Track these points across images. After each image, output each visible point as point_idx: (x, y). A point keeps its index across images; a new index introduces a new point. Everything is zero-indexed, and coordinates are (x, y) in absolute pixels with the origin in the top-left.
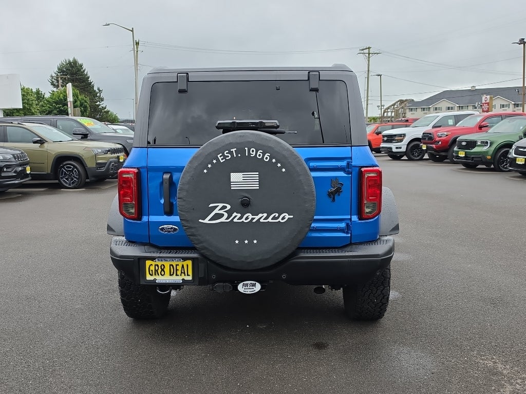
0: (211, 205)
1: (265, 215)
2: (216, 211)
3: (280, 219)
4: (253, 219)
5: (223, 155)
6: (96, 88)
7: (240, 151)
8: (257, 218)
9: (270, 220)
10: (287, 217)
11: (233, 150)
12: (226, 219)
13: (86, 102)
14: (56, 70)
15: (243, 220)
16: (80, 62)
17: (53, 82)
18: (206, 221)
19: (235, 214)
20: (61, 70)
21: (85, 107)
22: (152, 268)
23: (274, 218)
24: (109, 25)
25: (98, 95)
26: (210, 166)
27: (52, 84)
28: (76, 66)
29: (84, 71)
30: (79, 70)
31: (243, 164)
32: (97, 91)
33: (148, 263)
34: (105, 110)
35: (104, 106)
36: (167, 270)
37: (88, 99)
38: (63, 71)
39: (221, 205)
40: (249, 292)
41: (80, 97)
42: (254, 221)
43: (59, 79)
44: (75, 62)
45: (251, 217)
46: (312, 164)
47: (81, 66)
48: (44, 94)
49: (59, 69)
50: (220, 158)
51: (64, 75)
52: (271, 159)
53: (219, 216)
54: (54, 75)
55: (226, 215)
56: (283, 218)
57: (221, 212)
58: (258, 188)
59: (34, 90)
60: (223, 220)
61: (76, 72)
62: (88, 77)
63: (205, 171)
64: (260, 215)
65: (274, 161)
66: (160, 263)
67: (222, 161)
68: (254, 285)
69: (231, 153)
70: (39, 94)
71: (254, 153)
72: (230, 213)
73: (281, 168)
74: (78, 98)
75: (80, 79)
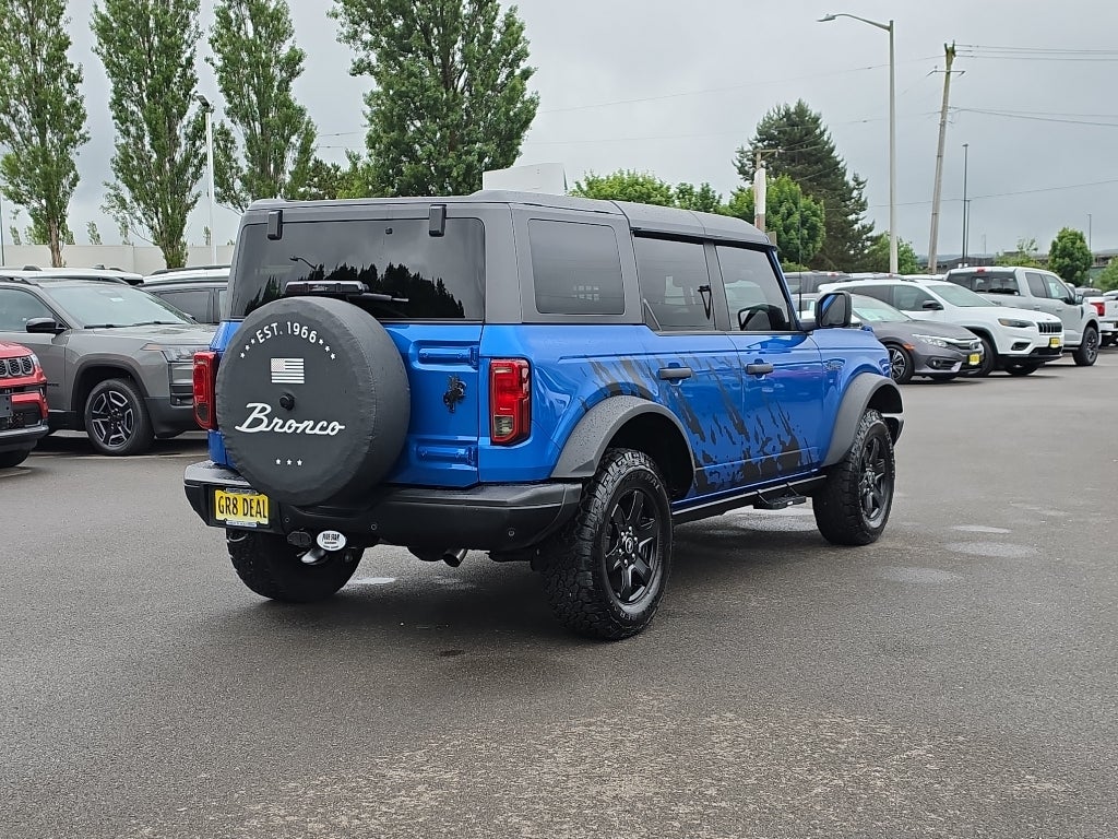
0: (249, 405)
1: (311, 423)
2: (255, 415)
3: (329, 431)
4: (297, 428)
5: (263, 332)
6: (849, 178)
7: (282, 327)
8: (302, 426)
9: (317, 431)
10: (338, 427)
11: (274, 325)
12: (267, 426)
13: (815, 214)
14: (755, 134)
15: (285, 429)
16: (813, 111)
17: (743, 165)
18: (243, 429)
19: (276, 420)
20: (765, 134)
21: (813, 229)
22: (223, 502)
23: (322, 429)
24: (833, 18)
25: (855, 193)
26: (247, 348)
27: (742, 171)
28: (803, 122)
29: (822, 133)
30: (809, 132)
31: (287, 346)
32: (852, 184)
33: (218, 494)
34: (869, 235)
35: (867, 222)
36: (240, 505)
37: (820, 208)
38: (770, 137)
39: (260, 406)
40: (330, 548)
41: (802, 202)
42: (298, 431)
43: (759, 156)
44: (801, 111)
45: (295, 425)
46: (424, 351)
47: (816, 120)
48: (720, 197)
49: (760, 133)
50: (259, 337)
51: (770, 146)
52: (317, 340)
53: (258, 422)
54: (748, 147)
55: (266, 420)
56: (333, 429)
57: (261, 416)
58: (302, 382)
59: (697, 189)
60: (262, 428)
61: (801, 137)
62: (832, 150)
63: (243, 355)
64: (306, 423)
65: (321, 342)
66: (231, 495)
67: (261, 341)
68: (336, 538)
69: (271, 329)
70: (707, 198)
71: (298, 330)
72: (270, 417)
73: (330, 353)
74: (795, 204)
75: (810, 154)
